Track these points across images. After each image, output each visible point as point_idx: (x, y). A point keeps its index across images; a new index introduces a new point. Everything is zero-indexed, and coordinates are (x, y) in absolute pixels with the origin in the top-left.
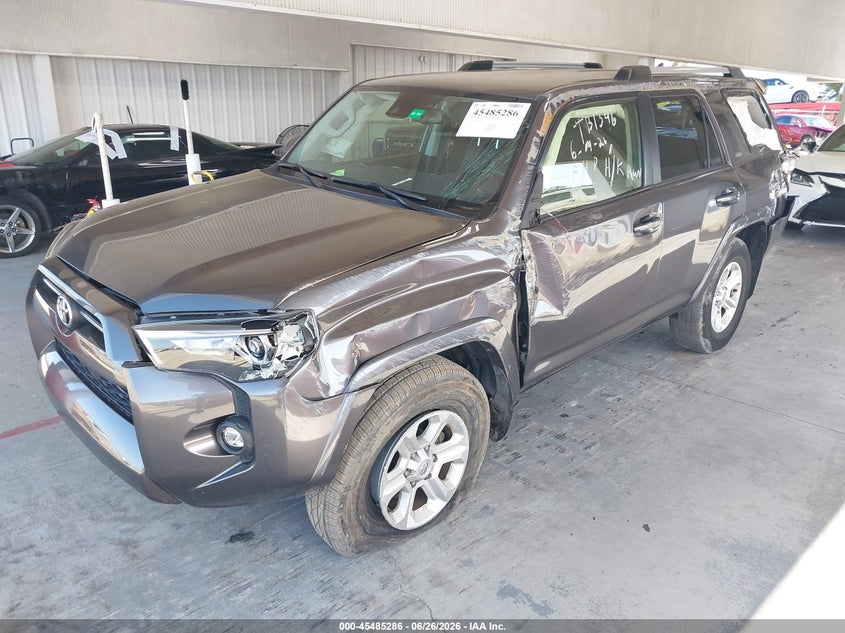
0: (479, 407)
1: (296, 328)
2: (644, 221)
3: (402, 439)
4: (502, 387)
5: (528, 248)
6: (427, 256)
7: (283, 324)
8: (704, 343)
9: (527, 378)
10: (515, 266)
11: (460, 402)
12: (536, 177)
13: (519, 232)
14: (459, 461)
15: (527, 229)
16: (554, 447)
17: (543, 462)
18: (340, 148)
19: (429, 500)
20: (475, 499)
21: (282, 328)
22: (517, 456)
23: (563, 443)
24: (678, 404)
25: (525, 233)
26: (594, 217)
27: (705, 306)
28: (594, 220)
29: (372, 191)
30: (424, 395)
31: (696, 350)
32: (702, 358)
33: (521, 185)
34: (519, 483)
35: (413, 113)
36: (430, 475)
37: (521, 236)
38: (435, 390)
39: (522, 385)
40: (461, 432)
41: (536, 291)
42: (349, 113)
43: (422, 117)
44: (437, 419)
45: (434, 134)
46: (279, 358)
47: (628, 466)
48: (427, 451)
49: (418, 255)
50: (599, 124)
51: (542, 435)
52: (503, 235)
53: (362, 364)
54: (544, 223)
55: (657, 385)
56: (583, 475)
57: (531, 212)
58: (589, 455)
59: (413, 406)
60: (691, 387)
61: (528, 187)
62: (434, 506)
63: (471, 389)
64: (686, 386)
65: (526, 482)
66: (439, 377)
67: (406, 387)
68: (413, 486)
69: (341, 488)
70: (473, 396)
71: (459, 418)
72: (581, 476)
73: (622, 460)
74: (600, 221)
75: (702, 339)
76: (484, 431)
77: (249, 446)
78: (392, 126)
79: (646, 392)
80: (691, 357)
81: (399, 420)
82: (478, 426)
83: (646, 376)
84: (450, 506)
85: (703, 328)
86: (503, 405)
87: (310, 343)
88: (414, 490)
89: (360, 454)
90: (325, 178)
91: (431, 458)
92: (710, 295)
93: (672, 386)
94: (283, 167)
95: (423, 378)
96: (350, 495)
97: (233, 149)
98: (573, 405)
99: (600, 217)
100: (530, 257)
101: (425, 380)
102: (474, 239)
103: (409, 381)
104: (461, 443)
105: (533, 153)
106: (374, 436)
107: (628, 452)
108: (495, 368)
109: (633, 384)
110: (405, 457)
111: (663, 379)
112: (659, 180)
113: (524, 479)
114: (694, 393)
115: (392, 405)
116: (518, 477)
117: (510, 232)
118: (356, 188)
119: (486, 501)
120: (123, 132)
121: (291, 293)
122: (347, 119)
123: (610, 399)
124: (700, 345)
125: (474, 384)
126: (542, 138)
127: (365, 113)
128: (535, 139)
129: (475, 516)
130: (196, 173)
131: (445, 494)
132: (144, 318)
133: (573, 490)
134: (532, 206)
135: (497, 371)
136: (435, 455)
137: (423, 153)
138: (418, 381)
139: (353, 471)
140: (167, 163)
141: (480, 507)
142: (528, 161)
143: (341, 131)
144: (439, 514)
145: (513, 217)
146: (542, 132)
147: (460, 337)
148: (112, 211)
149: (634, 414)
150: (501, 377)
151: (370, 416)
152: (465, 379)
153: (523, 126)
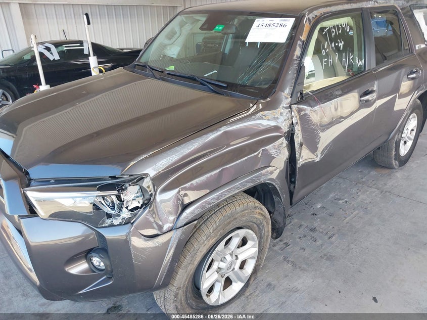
0: (265, 223)
1: (137, 187)
2: (367, 93)
3: (215, 252)
4: (279, 208)
5: (296, 117)
6: (228, 127)
7: (127, 185)
8: (395, 163)
9: (294, 200)
10: (287, 130)
11: (253, 222)
12: (301, 68)
13: (290, 107)
14: (253, 258)
15: (295, 104)
16: (309, 238)
17: (303, 249)
18: (174, 51)
19: (233, 283)
20: (262, 278)
21: (126, 188)
22: (287, 244)
23: (315, 235)
24: (383, 204)
25: (294, 107)
26: (337, 93)
27: (396, 142)
28: (337, 95)
29: (192, 80)
30: (229, 223)
31: (389, 167)
32: (393, 172)
33: (291, 75)
34: (290, 265)
35: (217, 28)
36: (234, 269)
37: (291, 109)
38: (236, 219)
39: (291, 204)
40: (253, 240)
41: (301, 145)
42: (177, 29)
43: (223, 30)
44: (237, 235)
45: (230, 40)
46: (127, 208)
47: (358, 250)
48: (231, 254)
49: (223, 128)
50: (339, 30)
51: (302, 229)
52: (279, 109)
53: (185, 207)
54: (306, 99)
55: (367, 191)
56: (330, 258)
57: (298, 92)
58: (332, 243)
59: (221, 231)
60: (389, 192)
61: (295, 75)
62: (236, 287)
63: (259, 213)
64: (386, 192)
65: (294, 265)
66: (238, 209)
67: (216, 219)
68: (222, 277)
69: (174, 289)
70: (261, 217)
71: (252, 232)
72: (328, 259)
73: (352, 246)
74: (340, 95)
75: (393, 161)
76: (268, 236)
77: (109, 269)
78: (206, 35)
79: (362, 197)
80: (386, 171)
81: (212, 242)
82: (264, 234)
83: (360, 185)
84: (247, 285)
85: (395, 155)
86: (279, 219)
87: (147, 197)
88: (224, 279)
89: (186, 267)
90: (162, 72)
91: (234, 258)
92: (400, 135)
93: (377, 192)
94: (137, 65)
95: (228, 211)
96: (181, 292)
97: (119, 52)
98: (318, 207)
99: (340, 92)
100: (297, 123)
101: (229, 212)
102: (260, 113)
103: (219, 214)
104: (253, 247)
105: (298, 52)
106: (195, 254)
107: (355, 240)
108: (274, 197)
109: (354, 191)
110: (218, 261)
111: (371, 187)
112: (375, 66)
113: (293, 262)
114: (391, 196)
115: (207, 232)
116: (289, 261)
117: (284, 107)
118: (182, 79)
119: (269, 279)
120: (57, 45)
121: (132, 163)
122: (176, 33)
123: (341, 202)
124: (392, 164)
125: (261, 209)
126: (303, 42)
127: (187, 28)
128: (299, 42)
129: (263, 292)
130: (95, 68)
131: (243, 279)
132: (32, 182)
133: (324, 270)
134: (298, 88)
135: (276, 199)
136: (236, 256)
137: (223, 53)
138: (225, 214)
139: (182, 277)
140: (82, 61)
141: (266, 284)
142: (295, 57)
143: (173, 40)
144: (240, 291)
145: (285, 96)
146: (303, 37)
147: (252, 181)
148: (46, 93)
149: (357, 212)
150: (278, 202)
151: (193, 241)
152: (256, 208)
153: (291, 33)
